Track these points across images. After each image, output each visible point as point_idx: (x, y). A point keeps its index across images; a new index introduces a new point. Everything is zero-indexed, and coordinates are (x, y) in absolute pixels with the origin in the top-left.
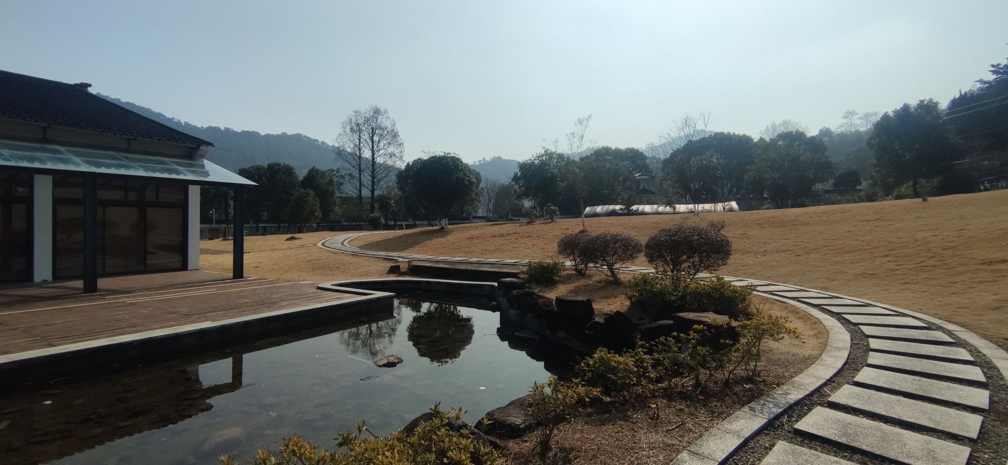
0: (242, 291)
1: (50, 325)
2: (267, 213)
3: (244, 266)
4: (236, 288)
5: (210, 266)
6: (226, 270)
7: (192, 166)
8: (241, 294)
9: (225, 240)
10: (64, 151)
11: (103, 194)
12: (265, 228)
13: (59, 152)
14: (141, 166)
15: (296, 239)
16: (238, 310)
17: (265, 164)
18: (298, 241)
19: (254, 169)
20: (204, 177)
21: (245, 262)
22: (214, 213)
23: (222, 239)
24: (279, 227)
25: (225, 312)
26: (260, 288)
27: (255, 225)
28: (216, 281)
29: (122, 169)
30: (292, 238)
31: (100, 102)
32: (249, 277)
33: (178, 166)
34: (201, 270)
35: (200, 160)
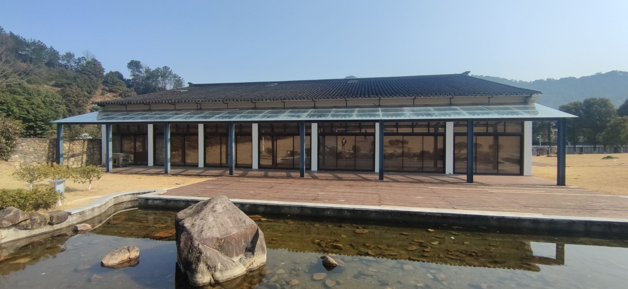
0: (565, 196)
1: (453, 197)
2: (583, 137)
3: (566, 177)
4: (560, 192)
5: (539, 175)
6: (551, 178)
7: (527, 108)
8: (565, 198)
9: (548, 156)
10: (458, 109)
11: (476, 130)
12: (582, 148)
13: (456, 109)
14: (496, 112)
15: (612, 158)
16: (564, 210)
17: (581, 100)
18: (615, 160)
19: (572, 105)
20: (534, 115)
21: (567, 174)
22: (540, 138)
23: (546, 156)
24: (595, 148)
25: (552, 209)
26: (581, 196)
27: (573, 146)
28: (544, 186)
29: (486, 115)
30: (608, 157)
31: (474, 79)
32: (570, 186)
33: (518, 109)
34: (533, 176)
35: (532, 104)
